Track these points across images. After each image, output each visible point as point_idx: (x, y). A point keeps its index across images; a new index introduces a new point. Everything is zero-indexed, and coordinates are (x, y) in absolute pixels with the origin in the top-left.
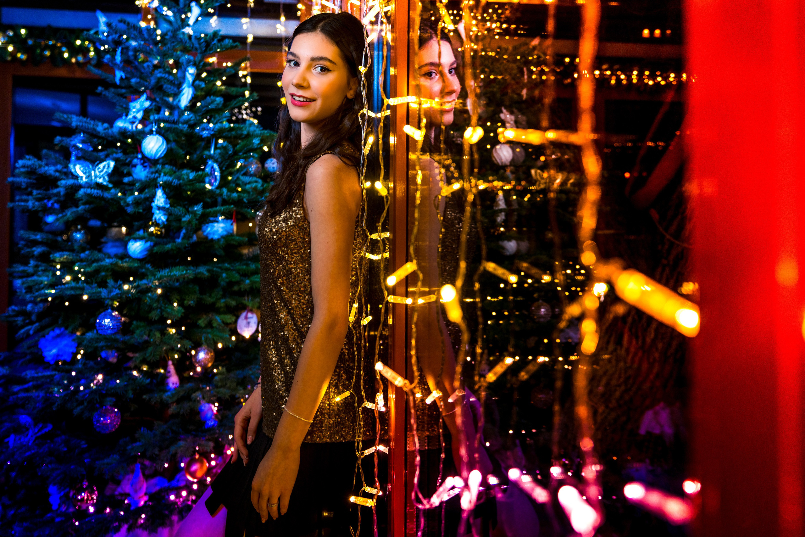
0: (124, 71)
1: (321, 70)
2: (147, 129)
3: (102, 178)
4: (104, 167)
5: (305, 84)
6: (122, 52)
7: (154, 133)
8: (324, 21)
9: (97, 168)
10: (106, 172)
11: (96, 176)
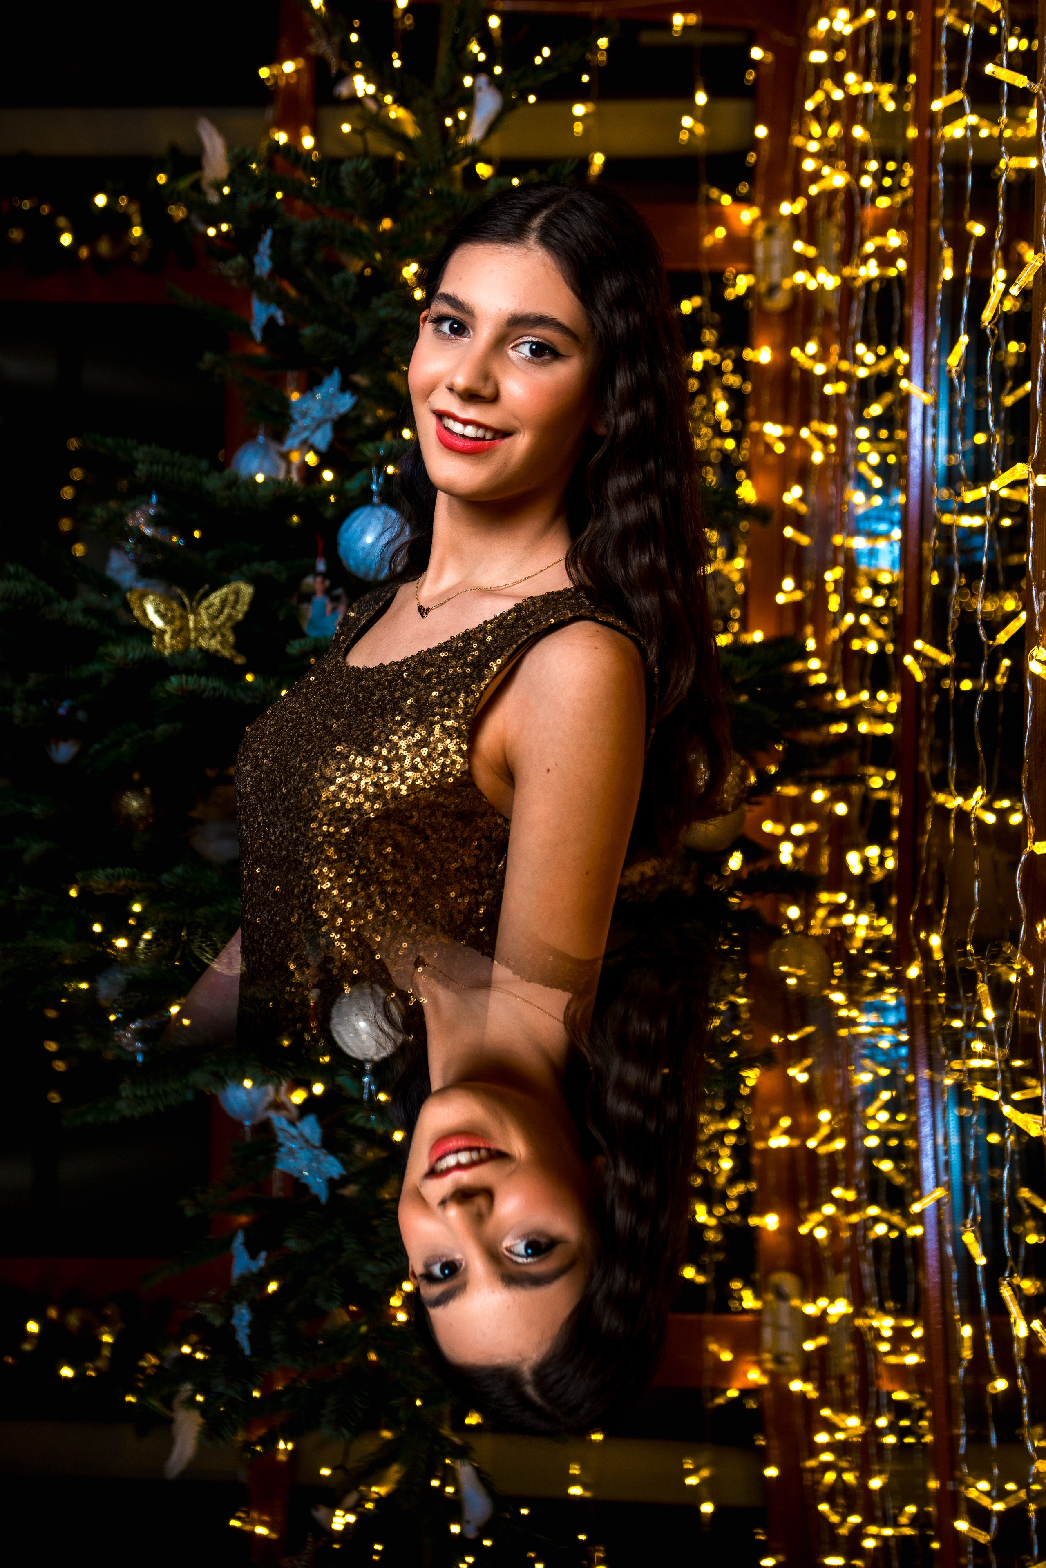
0: (280, 305)
1: (532, 351)
2: (353, 485)
3: (219, 637)
4: (224, 602)
5: (487, 392)
6: (273, 245)
7: (376, 500)
8: (545, 213)
9: (205, 603)
10: (230, 617)
11: (200, 631)
